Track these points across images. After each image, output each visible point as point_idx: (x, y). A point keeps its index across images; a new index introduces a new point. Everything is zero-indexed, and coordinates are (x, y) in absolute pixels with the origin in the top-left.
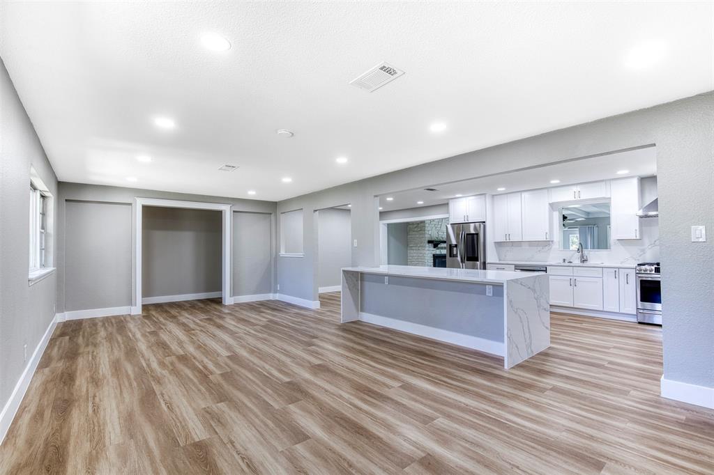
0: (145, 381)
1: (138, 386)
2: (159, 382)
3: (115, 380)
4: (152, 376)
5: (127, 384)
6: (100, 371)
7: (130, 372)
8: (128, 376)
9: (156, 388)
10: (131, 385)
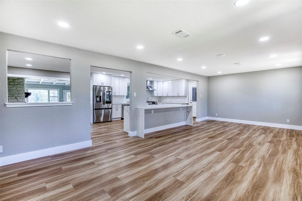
0: (269, 160)
1: (274, 160)
2: (264, 157)
3: (283, 167)
4: (264, 160)
5: (278, 163)
6: (291, 178)
7: (273, 168)
8: (275, 166)
9: (267, 156)
10: (277, 161)
